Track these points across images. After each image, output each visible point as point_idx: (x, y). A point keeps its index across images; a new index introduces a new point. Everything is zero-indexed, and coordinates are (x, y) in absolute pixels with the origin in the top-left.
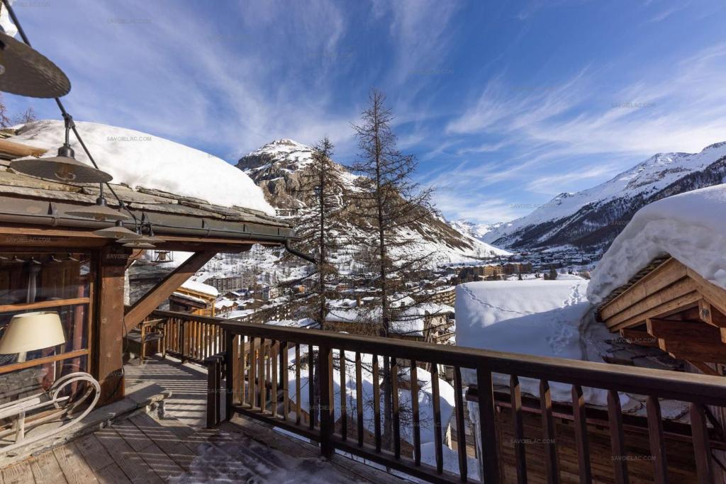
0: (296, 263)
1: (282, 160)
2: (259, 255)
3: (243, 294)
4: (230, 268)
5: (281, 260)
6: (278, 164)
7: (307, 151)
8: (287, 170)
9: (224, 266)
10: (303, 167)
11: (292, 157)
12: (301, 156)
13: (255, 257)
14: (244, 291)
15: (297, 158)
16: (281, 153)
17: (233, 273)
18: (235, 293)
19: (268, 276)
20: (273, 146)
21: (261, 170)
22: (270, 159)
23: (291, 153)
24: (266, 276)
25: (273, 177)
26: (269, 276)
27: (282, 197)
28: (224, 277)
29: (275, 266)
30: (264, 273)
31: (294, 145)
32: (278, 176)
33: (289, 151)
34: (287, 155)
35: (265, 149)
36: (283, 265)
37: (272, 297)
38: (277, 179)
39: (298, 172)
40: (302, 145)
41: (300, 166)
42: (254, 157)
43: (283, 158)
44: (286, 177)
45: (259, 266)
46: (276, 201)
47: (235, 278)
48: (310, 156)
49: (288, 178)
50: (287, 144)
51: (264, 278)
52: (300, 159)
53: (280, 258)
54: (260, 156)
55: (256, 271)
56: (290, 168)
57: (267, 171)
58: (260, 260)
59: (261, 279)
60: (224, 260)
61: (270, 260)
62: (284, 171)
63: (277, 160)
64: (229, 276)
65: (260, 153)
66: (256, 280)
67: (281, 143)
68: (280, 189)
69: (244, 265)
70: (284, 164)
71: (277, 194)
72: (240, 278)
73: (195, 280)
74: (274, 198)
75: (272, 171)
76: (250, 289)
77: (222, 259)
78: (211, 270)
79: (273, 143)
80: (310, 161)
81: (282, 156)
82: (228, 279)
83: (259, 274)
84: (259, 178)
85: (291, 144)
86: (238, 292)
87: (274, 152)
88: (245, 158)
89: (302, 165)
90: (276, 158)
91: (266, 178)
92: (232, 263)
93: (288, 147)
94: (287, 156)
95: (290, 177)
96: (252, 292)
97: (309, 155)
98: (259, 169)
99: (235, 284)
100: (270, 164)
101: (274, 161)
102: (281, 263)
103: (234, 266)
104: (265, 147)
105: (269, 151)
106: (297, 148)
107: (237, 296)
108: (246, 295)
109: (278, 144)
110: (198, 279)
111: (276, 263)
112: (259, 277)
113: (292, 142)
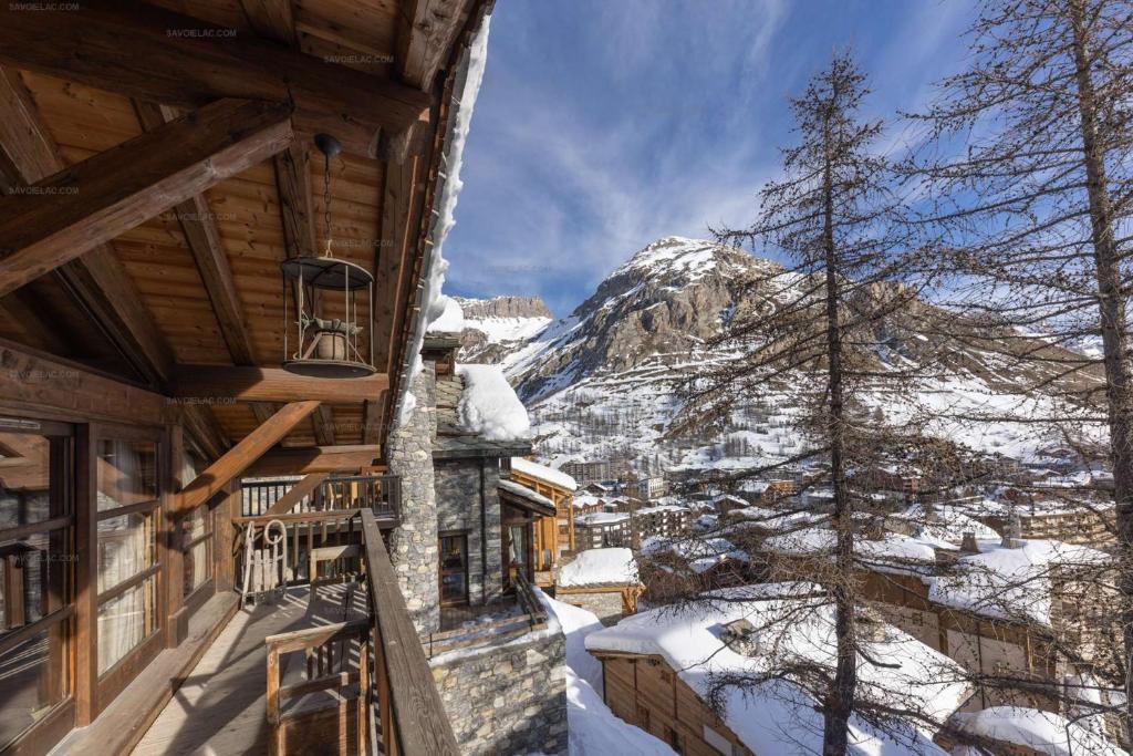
0: (691, 441)
1: (663, 273)
2: (630, 429)
3: (611, 488)
4: (591, 448)
5: (666, 437)
6: (656, 281)
7: (704, 249)
8: (670, 289)
9: (583, 446)
10: (699, 278)
11: (678, 266)
12: (694, 260)
13: (626, 433)
14: (612, 483)
15: (688, 264)
16: (660, 261)
17: (596, 456)
18: (600, 486)
19: (645, 461)
20: (646, 253)
21: (629, 296)
22: (642, 275)
23: (677, 258)
24: (643, 461)
25: (648, 303)
26: (647, 463)
27: (666, 335)
28: (583, 461)
29: (657, 447)
30: (640, 458)
31: (682, 244)
32: (656, 301)
33: (672, 256)
34: (670, 262)
35: (635, 262)
36: (669, 445)
37: (653, 494)
38: (654, 306)
39: (690, 288)
40: (694, 241)
41: (693, 278)
42: (619, 278)
43: (664, 269)
44: (670, 302)
45: (631, 445)
46: (655, 343)
47: (599, 464)
48: (711, 256)
49: (673, 302)
50: (668, 245)
51: (639, 464)
52: (692, 266)
53: (664, 433)
54: (627, 274)
55: (628, 454)
56: (675, 284)
57: (638, 296)
58: (634, 437)
59: (636, 467)
60: (584, 437)
61: (648, 437)
62: (666, 291)
63: (654, 275)
64: (590, 460)
65: (627, 270)
66: (628, 467)
67: (659, 246)
68: (660, 321)
69: (611, 444)
70: (665, 280)
71: (656, 331)
72: (605, 463)
73: (548, 465)
74: (652, 339)
75: (647, 294)
76: (620, 481)
77: (580, 436)
78: (566, 451)
79: (647, 249)
80: (711, 265)
81: (663, 266)
82: (589, 465)
83: (632, 459)
84: (627, 309)
85: (677, 244)
86: (605, 484)
87: (648, 263)
88: (606, 282)
89: (696, 274)
90: (653, 272)
91: (637, 308)
92: (594, 441)
93: (671, 249)
94: (669, 266)
95: (676, 299)
96: (623, 486)
97: (708, 254)
98: (626, 295)
99: (599, 474)
100: (643, 284)
101: (649, 279)
102: (665, 441)
103: (597, 445)
104: (635, 258)
105: (641, 264)
106: (686, 248)
107: (603, 491)
108: (615, 490)
109: (655, 248)
110: (553, 462)
111: (658, 441)
112: (632, 463)
113: (679, 239)
